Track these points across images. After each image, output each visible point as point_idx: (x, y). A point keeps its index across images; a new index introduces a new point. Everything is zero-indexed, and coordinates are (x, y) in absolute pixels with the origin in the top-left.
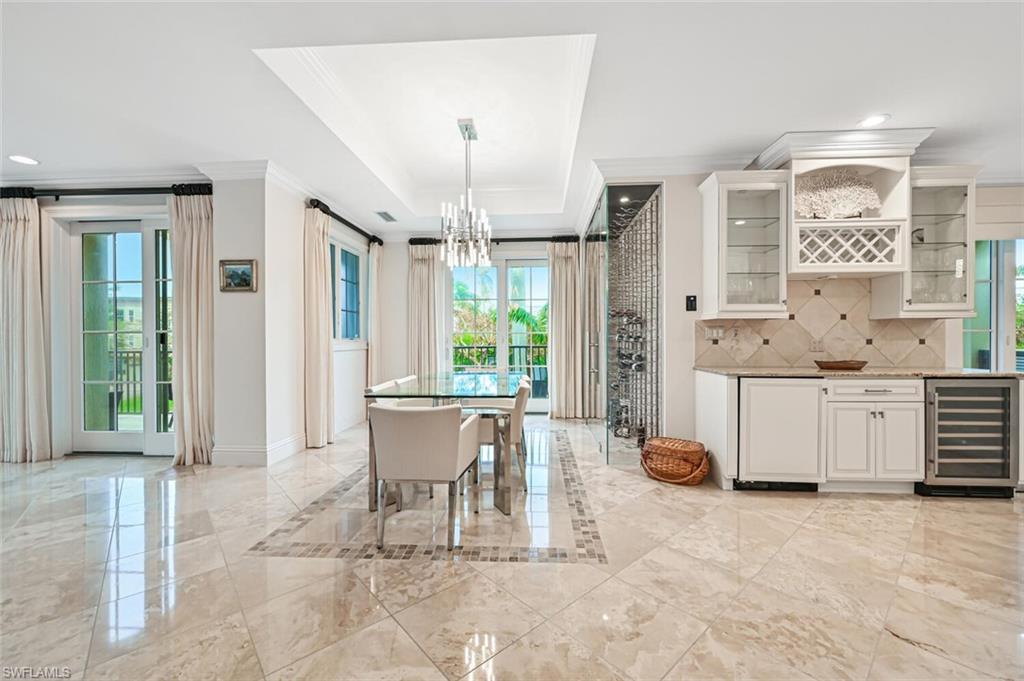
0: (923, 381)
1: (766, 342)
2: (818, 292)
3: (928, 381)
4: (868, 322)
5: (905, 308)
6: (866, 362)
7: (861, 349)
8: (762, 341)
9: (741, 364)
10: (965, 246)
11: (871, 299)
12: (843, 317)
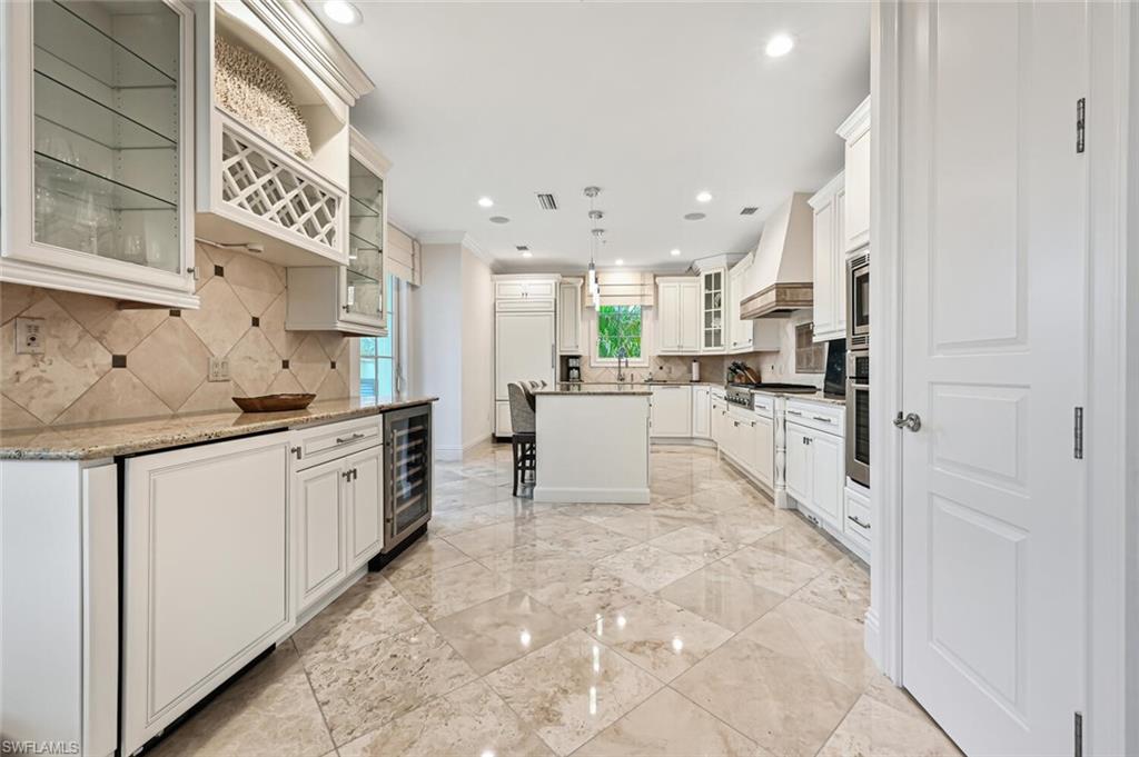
0: (381, 415)
1: (120, 362)
2: (219, 271)
3: (387, 414)
4: (283, 333)
5: (342, 318)
6: (314, 396)
7: (276, 375)
8: (110, 359)
9: (47, 420)
10: (381, 252)
11: (288, 296)
12: (256, 322)
